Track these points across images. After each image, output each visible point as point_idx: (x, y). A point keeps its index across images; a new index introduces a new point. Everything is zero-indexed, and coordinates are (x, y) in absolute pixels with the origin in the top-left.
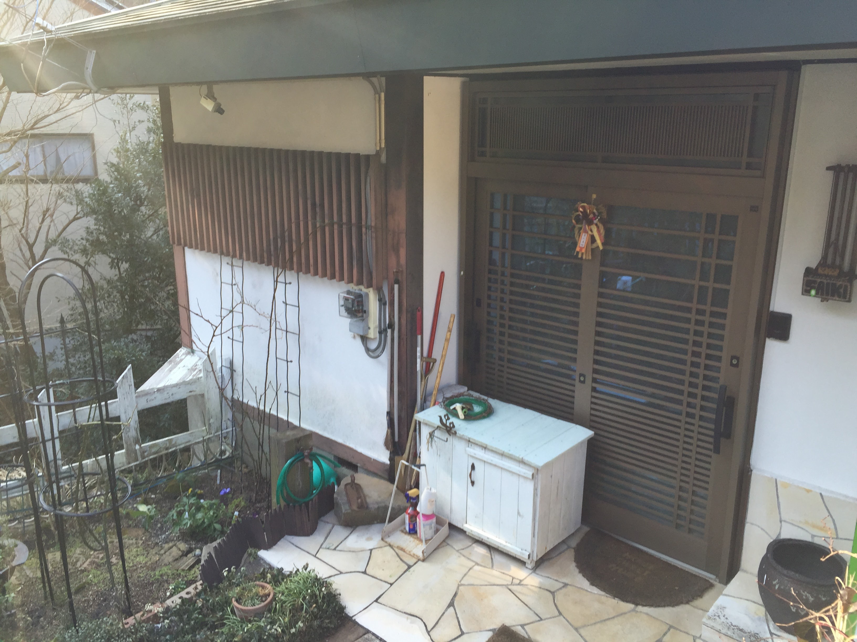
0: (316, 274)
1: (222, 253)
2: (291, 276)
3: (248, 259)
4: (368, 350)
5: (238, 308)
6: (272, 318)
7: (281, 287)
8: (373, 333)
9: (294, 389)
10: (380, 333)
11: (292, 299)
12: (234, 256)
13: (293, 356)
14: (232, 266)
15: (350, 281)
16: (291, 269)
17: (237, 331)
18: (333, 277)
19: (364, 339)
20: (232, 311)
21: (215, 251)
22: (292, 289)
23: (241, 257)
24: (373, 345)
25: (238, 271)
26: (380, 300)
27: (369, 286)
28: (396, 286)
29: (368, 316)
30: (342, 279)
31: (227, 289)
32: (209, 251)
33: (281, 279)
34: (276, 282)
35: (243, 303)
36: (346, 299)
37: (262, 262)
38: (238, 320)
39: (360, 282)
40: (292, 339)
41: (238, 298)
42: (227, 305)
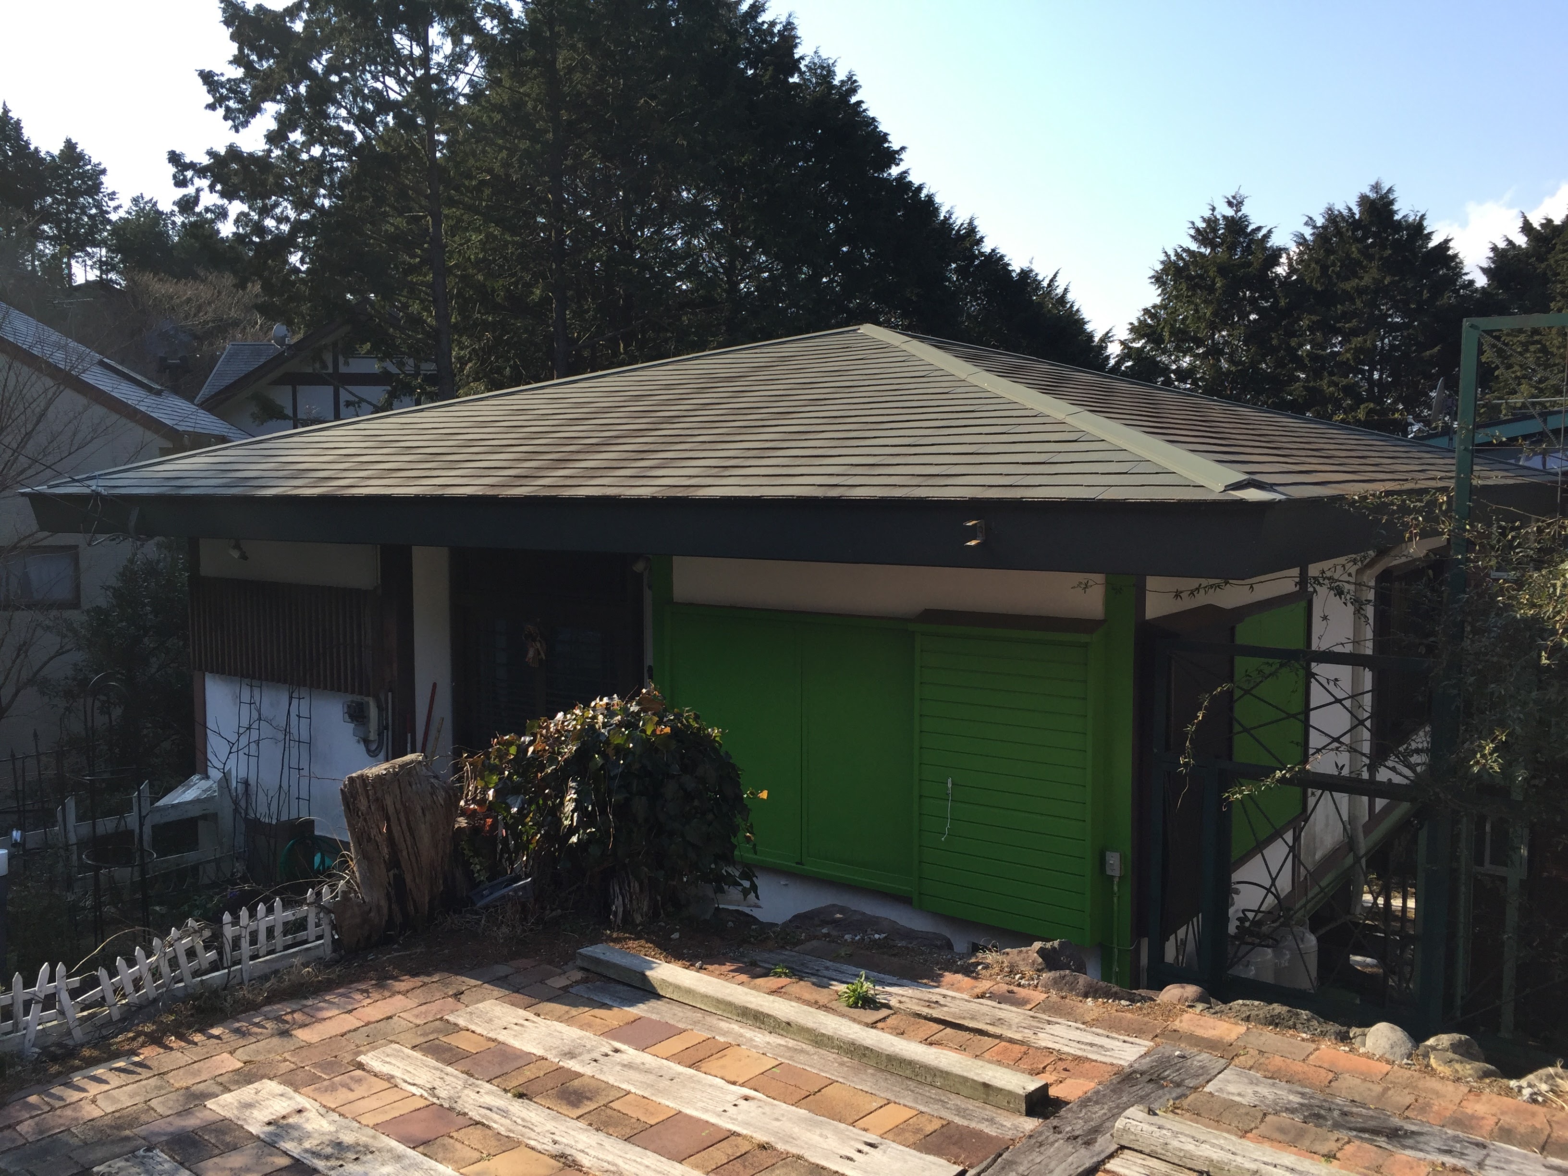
0: (325, 688)
1: (242, 676)
2: (304, 692)
3: (267, 680)
4: (368, 751)
5: (255, 726)
6: (287, 731)
7: (295, 702)
8: (373, 736)
9: (304, 794)
10: (379, 735)
11: (304, 713)
12: (253, 678)
13: (304, 764)
14: (251, 686)
15: (353, 692)
16: (305, 686)
17: (253, 746)
18: (339, 690)
19: (366, 741)
20: (249, 728)
21: (235, 675)
22: (305, 704)
23: (260, 679)
24: (373, 747)
25: (257, 692)
26: (378, 707)
27: (368, 695)
28: (390, 694)
29: (369, 721)
30: (346, 691)
31: (245, 709)
32: (230, 674)
33: (295, 695)
34: (291, 698)
35: (260, 719)
36: (349, 707)
37: (279, 681)
38: (255, 735)
39: (360, 693)
40: (304, 748)
41: (255, 715)
42: (245, 723)
